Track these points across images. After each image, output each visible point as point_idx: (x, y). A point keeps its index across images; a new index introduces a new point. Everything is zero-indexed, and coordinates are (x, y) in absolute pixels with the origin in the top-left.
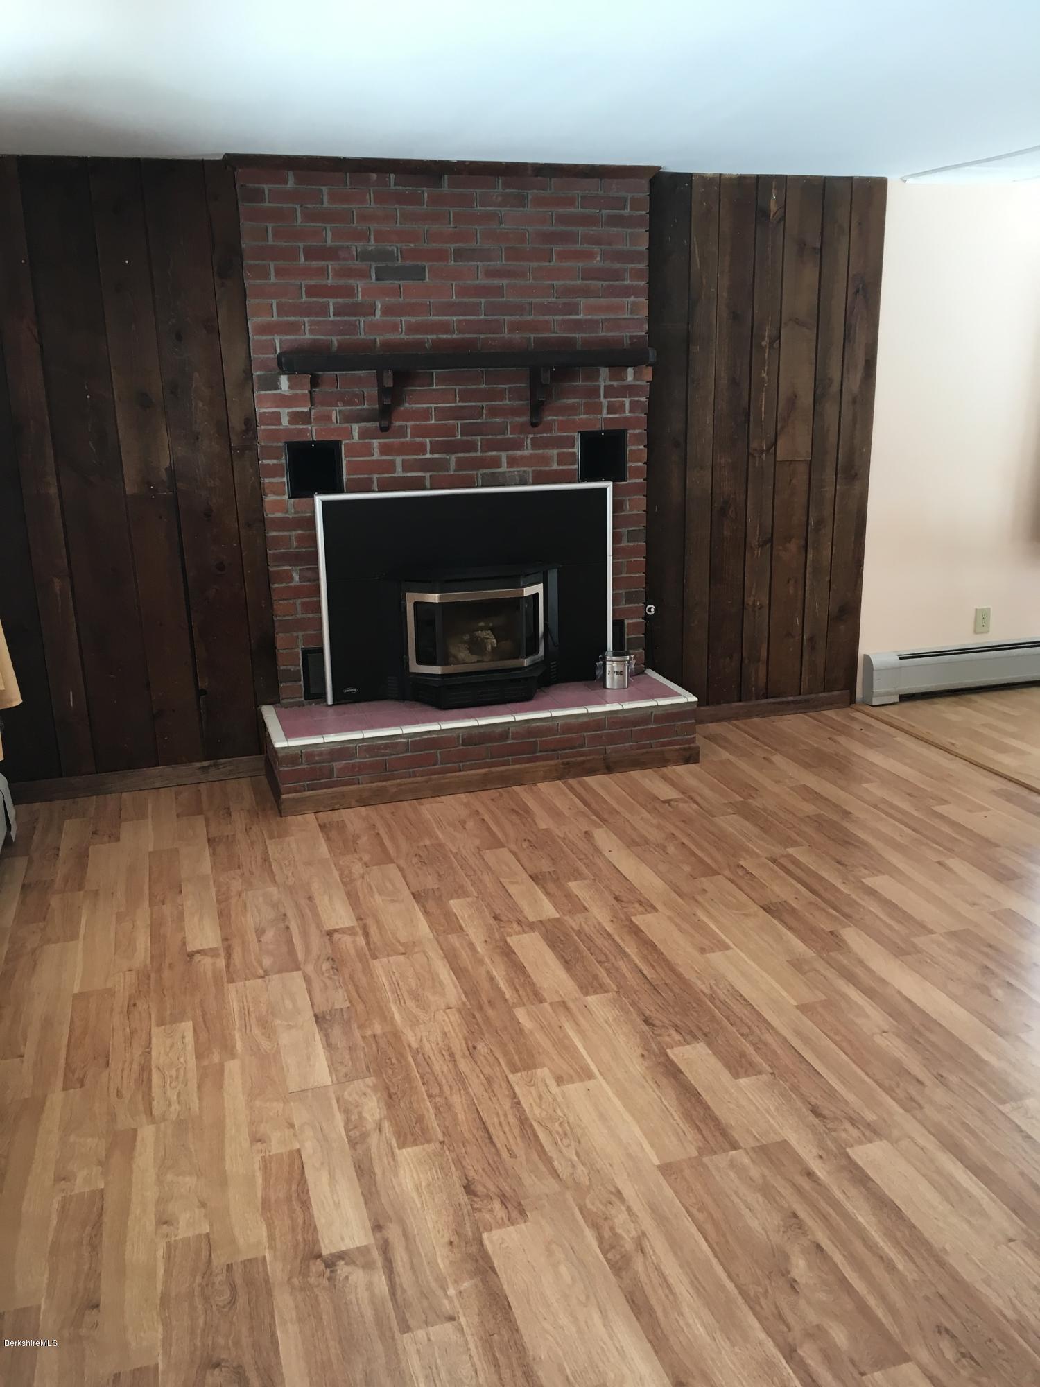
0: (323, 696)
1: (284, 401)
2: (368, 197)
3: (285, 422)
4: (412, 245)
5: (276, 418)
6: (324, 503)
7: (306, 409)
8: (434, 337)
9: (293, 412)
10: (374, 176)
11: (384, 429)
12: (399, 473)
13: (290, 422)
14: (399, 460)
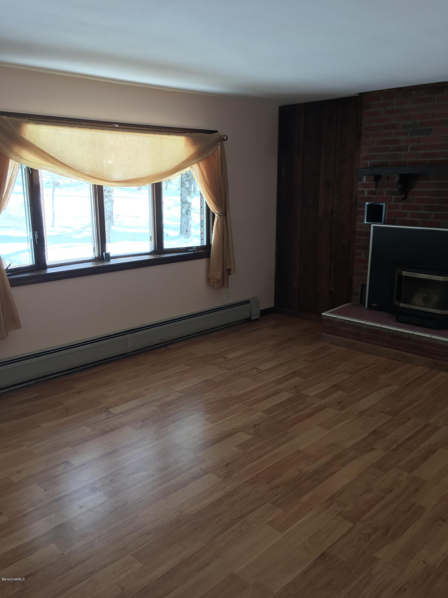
0: (364, 304)
1: (365, 186)
2: (410, 102)
3: (366, 194)
4: (427, 120)
5: (363, 192)
6: (374, 227)
7: (374, 189)
8: (432, 159)
9: (369, 190)
10: (414, 93)
11: (404, 199)
12: (408, 218)
13: (368, 194)
14: (409, 212)
